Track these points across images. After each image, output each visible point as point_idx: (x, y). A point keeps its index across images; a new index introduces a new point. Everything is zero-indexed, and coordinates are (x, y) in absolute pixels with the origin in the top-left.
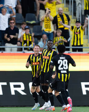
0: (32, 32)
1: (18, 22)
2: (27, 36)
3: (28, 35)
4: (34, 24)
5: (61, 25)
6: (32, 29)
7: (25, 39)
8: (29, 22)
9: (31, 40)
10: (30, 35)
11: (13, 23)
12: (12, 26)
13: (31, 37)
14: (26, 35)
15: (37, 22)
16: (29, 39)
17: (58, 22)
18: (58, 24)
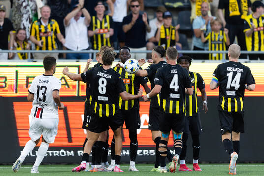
0: (176, 22)
2: (167, 30)
3: (169, 28)
4: (179, 9)
5: (234, 11)
6: (176, 18)
7: (163, 36)
8: (171, 4)
9: (173, 38)
10: (172, 29)
11: (137, 6)
12: (136, 12)
13: (173, 31)
14: (165, 28)
15: (186, 4)
16: (171, 35)
17: (230, 5)
18: (230, 9)
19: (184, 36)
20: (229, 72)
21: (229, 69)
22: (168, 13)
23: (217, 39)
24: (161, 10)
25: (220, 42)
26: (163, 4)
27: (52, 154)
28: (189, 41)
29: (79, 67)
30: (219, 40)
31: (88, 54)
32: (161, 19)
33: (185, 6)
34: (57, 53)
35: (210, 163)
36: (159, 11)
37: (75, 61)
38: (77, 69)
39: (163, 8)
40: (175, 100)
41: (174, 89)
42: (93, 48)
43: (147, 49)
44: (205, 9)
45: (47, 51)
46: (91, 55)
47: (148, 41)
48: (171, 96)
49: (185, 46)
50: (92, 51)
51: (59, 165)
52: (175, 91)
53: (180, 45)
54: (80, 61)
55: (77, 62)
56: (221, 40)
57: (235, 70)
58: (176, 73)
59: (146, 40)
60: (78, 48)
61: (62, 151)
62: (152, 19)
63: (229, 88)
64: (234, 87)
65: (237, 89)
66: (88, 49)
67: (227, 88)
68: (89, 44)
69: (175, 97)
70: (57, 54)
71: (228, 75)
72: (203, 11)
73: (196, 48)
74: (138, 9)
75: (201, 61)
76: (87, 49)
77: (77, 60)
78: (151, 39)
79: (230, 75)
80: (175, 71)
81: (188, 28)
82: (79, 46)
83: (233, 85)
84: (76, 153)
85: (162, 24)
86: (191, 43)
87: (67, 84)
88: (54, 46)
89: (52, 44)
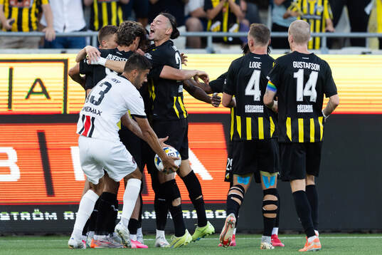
20: (297, 70)
21: (296, 64)
23: (312, 11)
25: (316, 17)
27: (19, 217)
28: (262, 14)
29: (65, 62)
30: (316, 14)
37: (60, 50)
38: (62, 65)
40: (255, 116)
41: (253, 97)
42: (93, 28)
43: (187, 30)
45: (20, 34)
46: (88, 40)
47: (190, 15)
48: (249, 109)
50: (89, 32)
51: (30, 237)
52: (255, 99)
54: (69, 50)
55: (63, 52)
56: (319, 13)
57: (308, 66)
58: (257, 69)
59: (186, 13)
60: (65, 28)
61: (37, 211)
63: (302, 100)
64: (309, 97)
65: (315, 101)
67: (298, 100)
68: (86, 21)
69: (254, 111)
71: (296, 75)
76: (82, 30)
77: (64, 50)
78: (195, 12)
79: (299, 76)
80: (257, 65)
82: (67, 25)
83: (307, 93)
84: (61, 216)
86: (266, 18)
87: (44, 92)
88: (34, 25)
89: (30, 22)
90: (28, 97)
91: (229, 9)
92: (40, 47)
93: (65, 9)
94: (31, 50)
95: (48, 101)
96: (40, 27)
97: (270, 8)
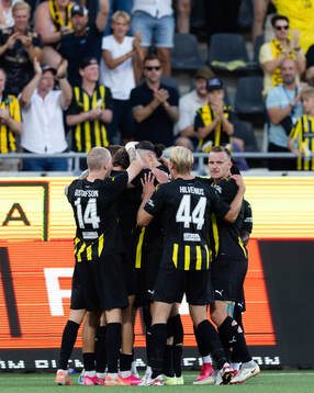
0: (231, 99)
1: (180, 65)
4: (239, 73)
6: (231, 90)
8: (222, 64)
10: (225, 111)
11: (157, 68)
12: (154, 79)
14: (212, 111)
15: (252, 63)
19: (248, 126)
22: (215, 82)
24: (205, 75)
26: (208, 63)
28: (257, 133)
29: (45, 185)
31: (65, 159)
32: (204, 92)
33: (249, 66)
34: (15, 158)
35: (300, 368)
36: (199, 78)
39: (207, 71)
42: (75, 149)
44: (289, 72)
46: (70, 162)
47: (179, 135)
49: (251, 144)
50: (72, 154)
53: (240, 142)
54: (49, 173)
55: (43, 175)
59: (176, 132)
60: (46, 149)
62: (185, 93)
66: (66, 151)
70: (18, 161)
72: (287, 75)
73: (273, 147)
74: (158, 73)
75: (281, 173)
78: (184, 131)
81: (255, 109)
82: (48, 147)
83: (87, 221)
85: (206, 102)
86: (262, 138)
87: (23, 218)
88: (13, 147)
89: (8, 143)
90: (5, 224)
91: (222, 128)
92: (19, 170)
93: (46, 129)
94: (10, 173)
95: (27, 227)
96: (20, 149)
97: (266, 126)
